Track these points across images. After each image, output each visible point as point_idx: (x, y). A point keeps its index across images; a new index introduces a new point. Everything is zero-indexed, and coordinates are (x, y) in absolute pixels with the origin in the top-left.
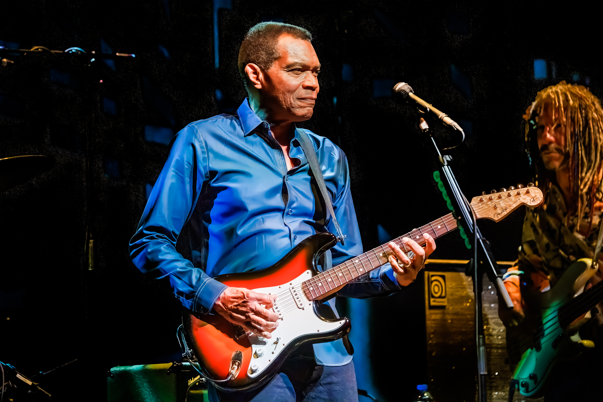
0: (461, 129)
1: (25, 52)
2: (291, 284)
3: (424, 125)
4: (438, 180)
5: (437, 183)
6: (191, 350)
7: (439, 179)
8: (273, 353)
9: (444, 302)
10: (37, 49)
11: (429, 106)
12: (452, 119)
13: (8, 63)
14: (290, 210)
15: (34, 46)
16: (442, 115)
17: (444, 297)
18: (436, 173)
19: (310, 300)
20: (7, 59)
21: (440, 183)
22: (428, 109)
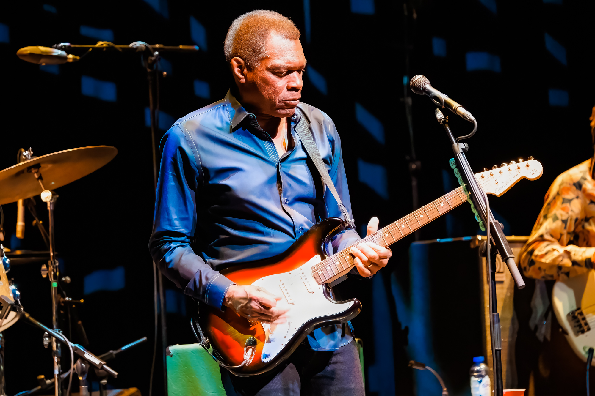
0: (473, 118)
1: (90, 48)
2: (301, 269)
3: (440, 115)
4: (453, 166)
5: (453, 169)
6: (208, 339)
7: (455, 166)
8: (285, 337)
9: (502, 277)
10: (102, 45)
11: (444, 97)
12: (465, 108)
13: (74, 59)
14: (286, 199)
15: (99, 42)
16: (455, 105)
17: (502, 273)
18: (452, 160)
19: (319, 284)
20: (73, 55)
21: (456, 170)
22: (443, 100)
